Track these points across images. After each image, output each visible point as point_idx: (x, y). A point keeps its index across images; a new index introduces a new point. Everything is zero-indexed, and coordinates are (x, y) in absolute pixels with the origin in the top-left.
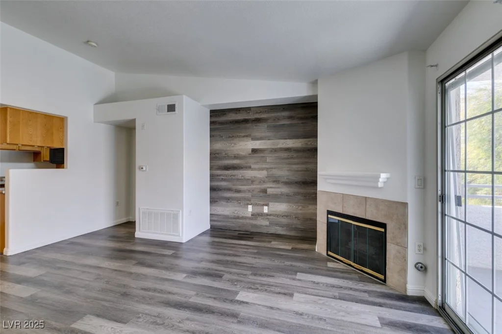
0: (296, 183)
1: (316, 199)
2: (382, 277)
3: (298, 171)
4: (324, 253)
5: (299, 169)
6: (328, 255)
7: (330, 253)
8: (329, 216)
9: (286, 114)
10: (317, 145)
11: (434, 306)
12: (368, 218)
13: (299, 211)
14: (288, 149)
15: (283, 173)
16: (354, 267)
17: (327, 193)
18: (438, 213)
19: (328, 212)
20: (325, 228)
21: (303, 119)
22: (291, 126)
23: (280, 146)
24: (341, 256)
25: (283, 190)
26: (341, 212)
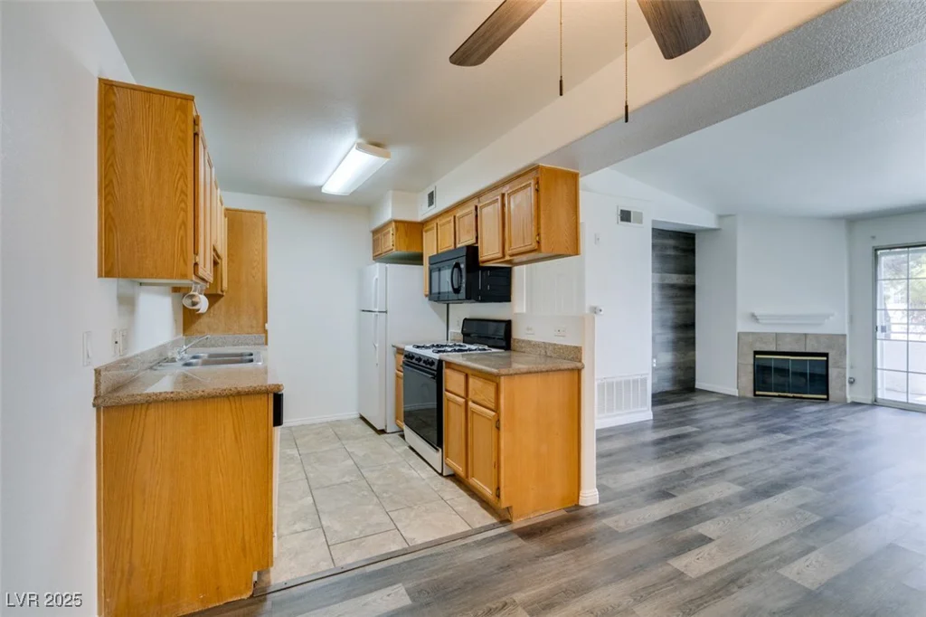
0: (680, 326)
1: (695, 343)
2: (825, 397)
3: (681, 312)
4: (750, 395)
5: (682, 310)
6: (755, 395)
7: (757, 393)
8: (757, 356)
9: (671, 242)
10: (694, 282)
11: (869, 402)
12: (809, 350)
13: (682, 360)
14: (673, 286)
15: (669, 315)
16: (794, 397)
17: (753, 333)
18: (875, 339)
19: (756, 353)
20: (750, 369)
21: (684, 251)
22: (676, 257)
23: (667, 282)
24: (775, 391)
25: (669, 335)
26: (774, 349)
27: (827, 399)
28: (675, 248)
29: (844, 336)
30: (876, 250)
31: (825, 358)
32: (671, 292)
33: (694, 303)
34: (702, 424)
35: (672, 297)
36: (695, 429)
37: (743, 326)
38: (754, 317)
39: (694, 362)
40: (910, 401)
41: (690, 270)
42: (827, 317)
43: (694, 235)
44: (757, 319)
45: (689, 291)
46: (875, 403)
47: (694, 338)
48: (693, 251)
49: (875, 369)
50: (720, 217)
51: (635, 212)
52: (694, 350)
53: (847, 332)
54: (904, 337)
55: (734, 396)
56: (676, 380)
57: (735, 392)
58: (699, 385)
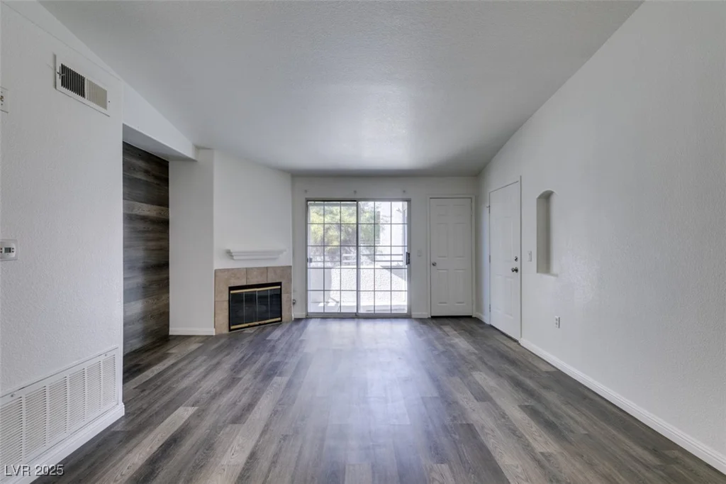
0: (152, 267)
1: (168, 285)
3: (153, 250)
4: (226, 331)
5: (154, 248)
6: (230, 330)
7: (232, 327)
8: (232, 292)
10: (168, 216)
11: (304, 317)
12: (270, 281)
13: (155, 307)
14: (144, 219)
15: (139, 254)
16: (260, 325)
17: (228, 270)
18: (307, 268)
19: (231, 289)
20: (226, 305)
21: (156, 177)
22: (147, 183)
23: (136, 212)
24: (246, 323)
25: (139, 279)
26: (245, 284)
27: (281, 321)
28: (147, 172)
29: (291, 267)
30: (308, 201)
31: (279, 287)
32: (141, 226)
33: (168, 240)
34: (196, 395)
35: (144, 232)
36: (191, 410)
37: (220, 263)
38: (229, 254)
39: (167, 305)
40: (326, 311)
41: (163, 201)
42: (281, 252)
43: (168, 162)
44: (232, 256)
45: (162, 225)
46: (308, 317)
47: (168, 278)
48: (166, 181)
49: (307, 291)
50: (198, 148)
51: (90, 82)
52: (168, 292)
53: (291, 265)
54: (320, 265)
55: (212, 336)
56: (147, 333)
57: (212, 332)
58: (174, 330)
